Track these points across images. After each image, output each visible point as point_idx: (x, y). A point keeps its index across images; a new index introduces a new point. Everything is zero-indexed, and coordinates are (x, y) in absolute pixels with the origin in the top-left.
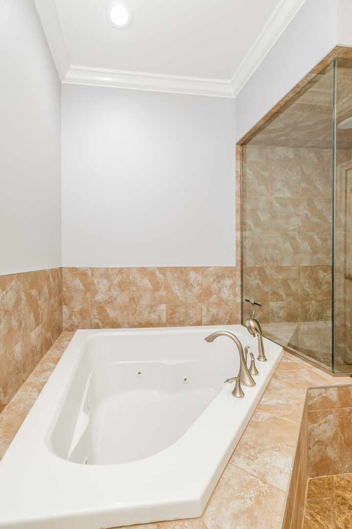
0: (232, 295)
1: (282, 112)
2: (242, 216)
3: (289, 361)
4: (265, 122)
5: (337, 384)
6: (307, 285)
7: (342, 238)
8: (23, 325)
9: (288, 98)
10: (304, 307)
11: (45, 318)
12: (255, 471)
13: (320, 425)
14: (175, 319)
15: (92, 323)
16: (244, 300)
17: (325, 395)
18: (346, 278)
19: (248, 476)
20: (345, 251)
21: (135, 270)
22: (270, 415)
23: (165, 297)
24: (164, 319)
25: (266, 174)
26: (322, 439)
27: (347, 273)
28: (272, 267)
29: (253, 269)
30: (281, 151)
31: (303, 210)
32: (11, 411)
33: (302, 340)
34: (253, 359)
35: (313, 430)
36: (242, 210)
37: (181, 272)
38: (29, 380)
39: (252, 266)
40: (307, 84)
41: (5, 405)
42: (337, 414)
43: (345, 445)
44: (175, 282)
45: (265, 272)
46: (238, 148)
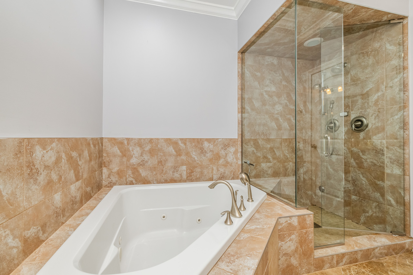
0: (235, 159)
1: (267, 32)
2: (242, 102)
3: (270, 202)
4: (256, 38)
5: (298, 214)
6: (287, 152)
7: (310, 120)
8: (63, 179)
9: (269, 23)
10: (284, 167)
11: (85, 176)
12: (232, 270)
13: (286, 243)
14: (193, 176)
15: (127, 181)
16: (243, 163)
17: (290, 222)
18: (312, 147)
19: (226, 273)
20: (311, 129)
21: (163, 140)
22: (249, 235)
23: (185, 160)
24: (185, 177)
25: (258, 74)
26: (288, 252)
27: (313, 144)
28: (263, 139)
29: (249, 140)
30: (269, 59)
31: (284, 100)
32: (49, 245)
33: (283, 190)
34: (242, 200)
35: (282, 247)
36: (242, 99)
37: (198, 142)
38: (67, 222)
39: (249, 138)
40: (280, 15)
41: (44, 241)
42: (297, 234)
43: (303, 255)
44: (193, 149)
45: (258, 143)
46: (239, 55)
